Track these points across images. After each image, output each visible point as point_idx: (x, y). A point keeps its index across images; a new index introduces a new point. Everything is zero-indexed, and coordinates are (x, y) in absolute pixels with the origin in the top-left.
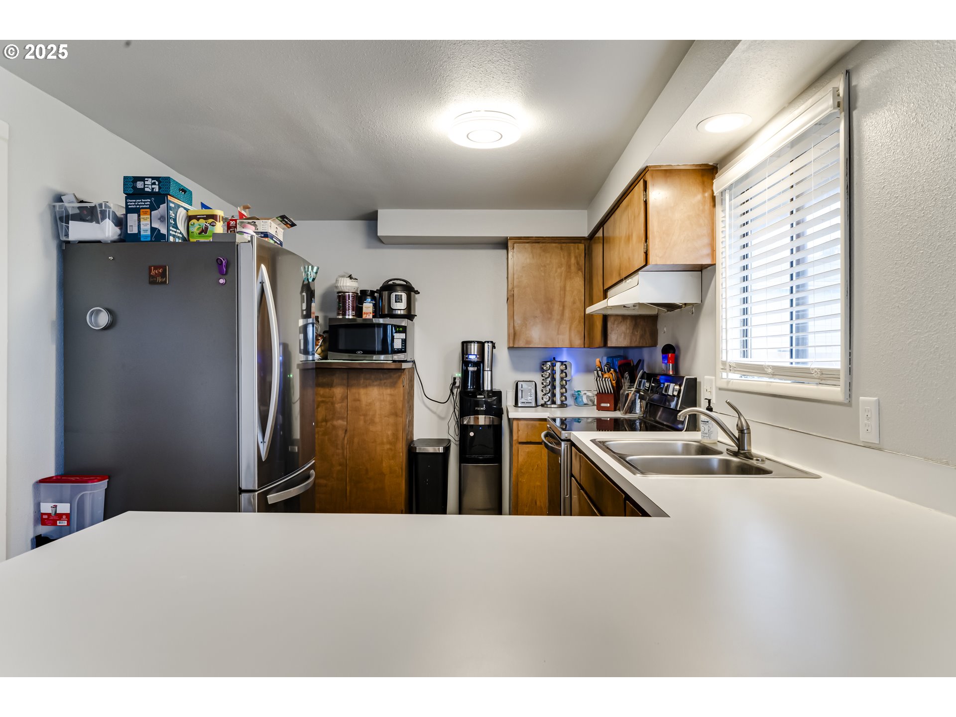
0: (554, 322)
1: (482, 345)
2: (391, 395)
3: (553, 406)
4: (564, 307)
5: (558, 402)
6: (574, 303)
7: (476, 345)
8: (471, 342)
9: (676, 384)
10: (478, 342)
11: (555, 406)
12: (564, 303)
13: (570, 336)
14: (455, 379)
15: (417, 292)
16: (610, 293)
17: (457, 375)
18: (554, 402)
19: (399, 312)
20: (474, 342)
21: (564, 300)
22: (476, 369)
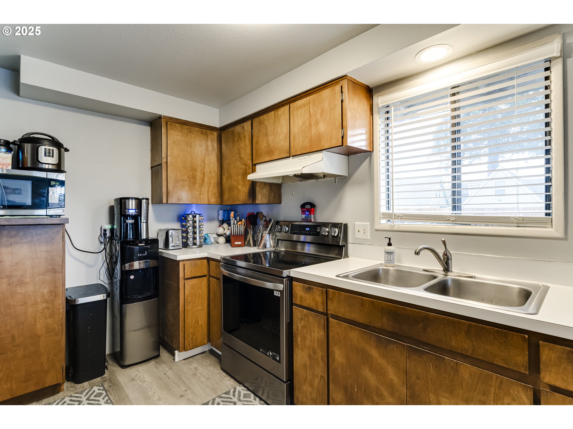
0: (197, 185)
1: (139, 201)
2: (47, 251)
3: (194, 247)
4: (204, 175)
5: (198, 243)
6: (210, 173)
7: (134, 201)
8: (128, 198)
9: (326, 228)
10: (136, 199)
11: (195, 247)
12: (204, 172)
13: (208, 196)
14: (105, 230)
15: (67, 150)
16: (258, 167)
17: (107, 227)
18: (195, 244)
19: (47, 166)
20: (132, 198)
21: (204, 170)
22: (133, 221)
